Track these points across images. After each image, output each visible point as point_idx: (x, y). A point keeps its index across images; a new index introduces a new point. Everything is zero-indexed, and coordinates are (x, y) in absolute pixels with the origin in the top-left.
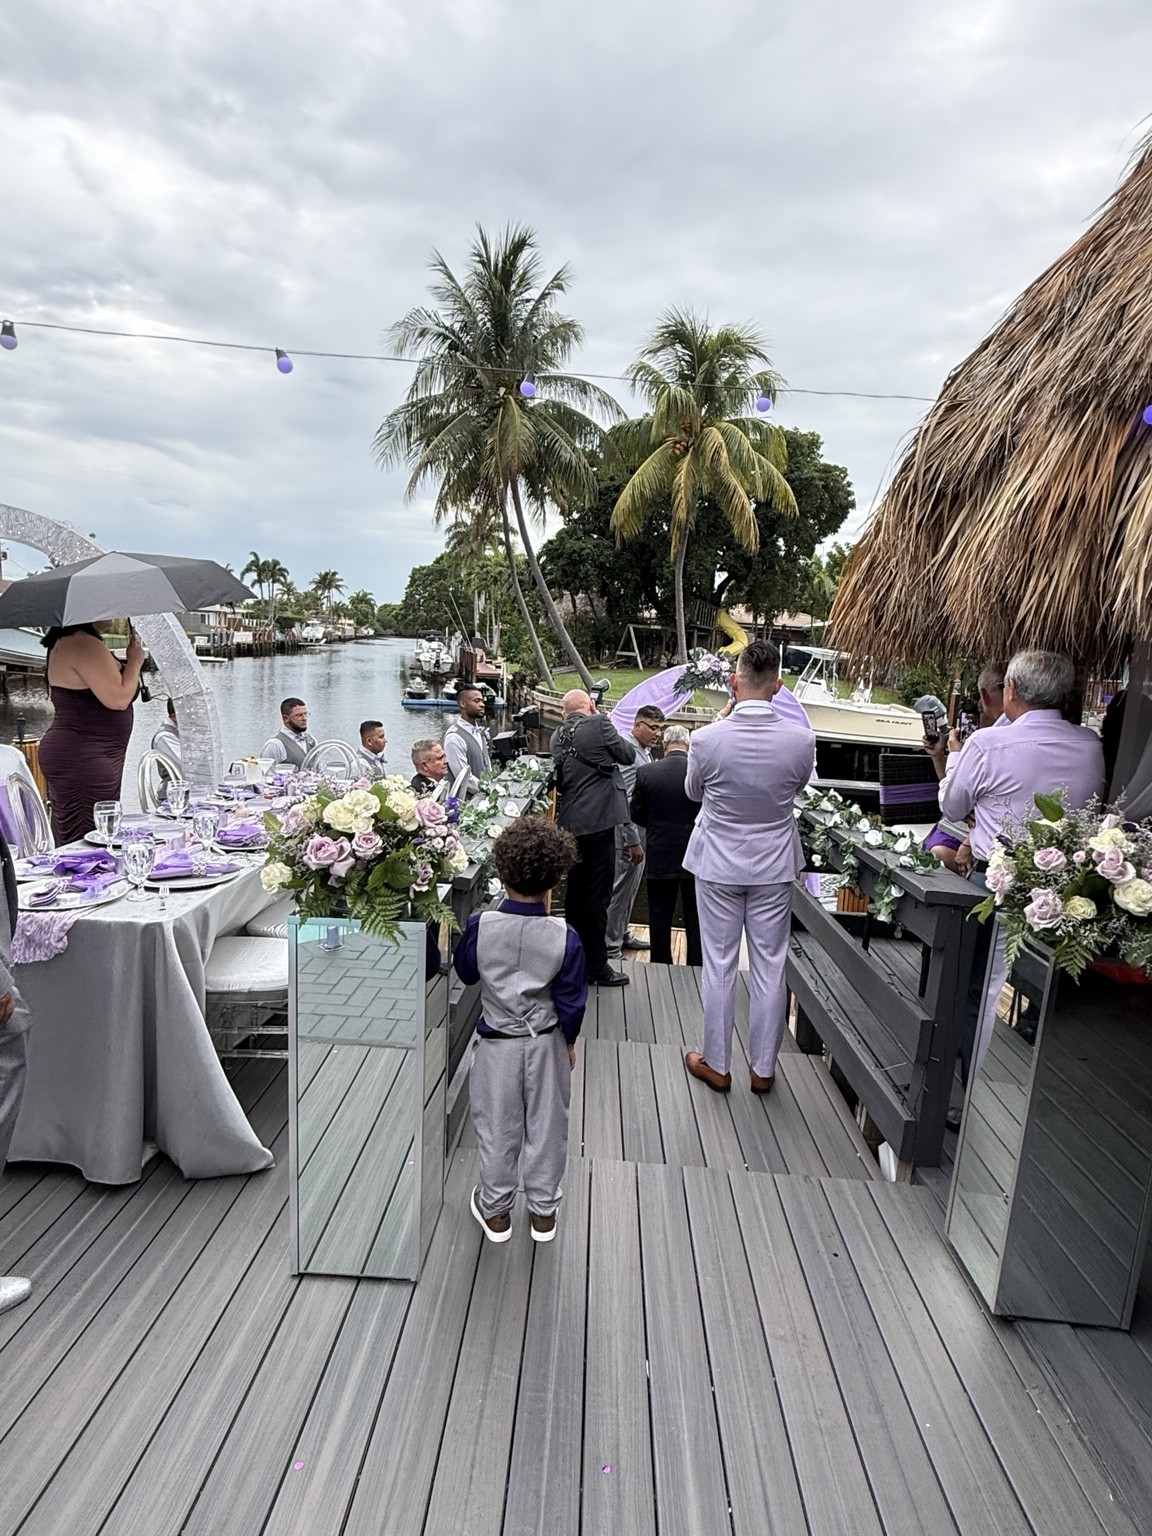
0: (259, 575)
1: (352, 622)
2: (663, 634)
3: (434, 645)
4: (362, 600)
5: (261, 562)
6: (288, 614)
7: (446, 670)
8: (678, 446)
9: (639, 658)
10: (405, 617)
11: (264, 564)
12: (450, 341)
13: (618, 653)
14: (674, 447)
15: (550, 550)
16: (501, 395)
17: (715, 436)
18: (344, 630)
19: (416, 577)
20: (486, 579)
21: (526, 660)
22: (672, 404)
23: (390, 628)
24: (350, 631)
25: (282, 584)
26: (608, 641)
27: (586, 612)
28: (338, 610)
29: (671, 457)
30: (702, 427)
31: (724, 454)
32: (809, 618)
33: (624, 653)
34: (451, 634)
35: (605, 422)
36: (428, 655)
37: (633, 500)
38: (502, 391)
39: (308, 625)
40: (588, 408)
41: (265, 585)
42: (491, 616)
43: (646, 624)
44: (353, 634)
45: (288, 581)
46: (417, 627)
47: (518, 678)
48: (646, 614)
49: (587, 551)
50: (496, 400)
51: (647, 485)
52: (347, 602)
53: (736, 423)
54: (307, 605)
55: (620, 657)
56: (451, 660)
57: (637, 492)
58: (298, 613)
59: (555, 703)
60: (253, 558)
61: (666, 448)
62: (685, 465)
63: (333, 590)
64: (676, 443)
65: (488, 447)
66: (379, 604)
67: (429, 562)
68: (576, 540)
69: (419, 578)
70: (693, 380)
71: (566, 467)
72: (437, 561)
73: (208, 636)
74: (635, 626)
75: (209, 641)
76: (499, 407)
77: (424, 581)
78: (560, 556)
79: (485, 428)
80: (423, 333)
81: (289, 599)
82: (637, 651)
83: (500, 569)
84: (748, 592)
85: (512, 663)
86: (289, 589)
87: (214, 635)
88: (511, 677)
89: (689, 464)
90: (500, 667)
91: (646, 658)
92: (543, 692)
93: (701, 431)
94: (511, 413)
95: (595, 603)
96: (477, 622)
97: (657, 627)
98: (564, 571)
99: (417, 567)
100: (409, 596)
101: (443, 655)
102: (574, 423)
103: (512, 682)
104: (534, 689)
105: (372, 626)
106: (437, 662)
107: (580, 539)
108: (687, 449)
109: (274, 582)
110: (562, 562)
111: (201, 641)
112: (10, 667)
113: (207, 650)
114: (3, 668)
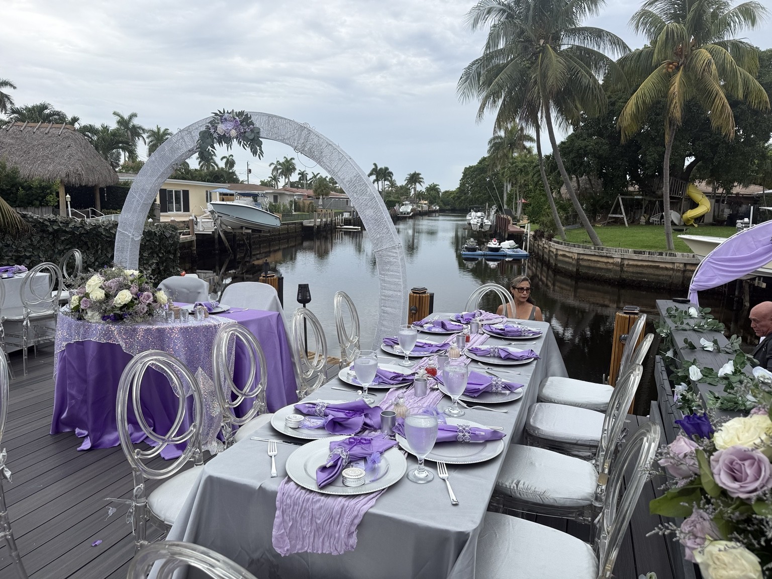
0: (377, 177)
1: (426, 202)
2: (643, 202)
3: (479, 214)
4: (433, 189)
5: (378, 168)
6: (392, 199)
7: (486, 230)
8: (671, 66)
9: (625, 219)
10: (459, 198)
11: (379, 170)
12: (506, 13)
13: (610, 215)
14: (668, 67)
15: (563, 148)
16: (541, 44)
17: (704, 54)
18: (422, 207)
19: (467, 173)
20: (515, 171)
21: (545, 222)
22: (670, 35)
23: (448, 205)
24: (426, 208)
25: (389, 181)
26: (602, 207)
27: (586, 189)
28: (420, 196)
29: (665, 74)
30: (692, 50)
31: (714, 67)
32: (761, 188)
33: (614, 216)
34: (490, 206)
35: (615, 56)
36: (476, 220)
37: (638, 108)
38: (542, 42)
39: (403, 205)
40: (602, 47)
41: (380, 182)
42: (516, 195)
43: (631, 195)
44: (427, 209)
45: (393, 179)
46: (466, 204)
47: (538, 233)
48: (631, 189)
49: (590, 147)
50: (537, 48)
51: (648, 95)
52: (424, 190)
53: (719, 44)
54: (401, 193)
55: (611, 218)
56: (490, 223)
57: (640, 102)
58: (398, 198)
59: (567, 250)
60: (374, 167)
61: (661, 69)
62: (678, 79)
63: (417, 184)
64: (670, 63)
65: (532, 80)
66: (443, 190)
67: (475, 163)
68: (582, 140)
69: (469, 173)
70: (684, 17)
71: (585, 90)
72: (480, 163)
73: (350, 212)
74: (623, 197)
75: (350, 215)
76: (539, 52)
77: (472, 175)
78: (570, 152)
79: (529, 68)
80: (489, 12)
81: (392, 190)
82: (624, 214)
83: (524, 164)
84: (712, 170)
85: (534, 224)
86: (393, 184)
87: (354, 211)
88: (532, 233)
89: (680, 78)
90: (524, 227)
91: (630, 219)
92: (558, 243)
93: (691, 53)
94: (549, 56)
95: (593, 182)
96: (505, 199)
97: (638, 197)
98: (573, 161)
99: (468, 167)
100: (463, 184)
101: (485, 221)
102: (592, 59)
103: (534, 237)
104: (551, 241)
105: (438, 204)
106: (482, 224)
107: (585, 140)
108: (678, 68)
109: (385, 180)
110: (572, 155)
111: (346, 215)
112: (253, 230)
113: (350, 220)
114: (250, 231)
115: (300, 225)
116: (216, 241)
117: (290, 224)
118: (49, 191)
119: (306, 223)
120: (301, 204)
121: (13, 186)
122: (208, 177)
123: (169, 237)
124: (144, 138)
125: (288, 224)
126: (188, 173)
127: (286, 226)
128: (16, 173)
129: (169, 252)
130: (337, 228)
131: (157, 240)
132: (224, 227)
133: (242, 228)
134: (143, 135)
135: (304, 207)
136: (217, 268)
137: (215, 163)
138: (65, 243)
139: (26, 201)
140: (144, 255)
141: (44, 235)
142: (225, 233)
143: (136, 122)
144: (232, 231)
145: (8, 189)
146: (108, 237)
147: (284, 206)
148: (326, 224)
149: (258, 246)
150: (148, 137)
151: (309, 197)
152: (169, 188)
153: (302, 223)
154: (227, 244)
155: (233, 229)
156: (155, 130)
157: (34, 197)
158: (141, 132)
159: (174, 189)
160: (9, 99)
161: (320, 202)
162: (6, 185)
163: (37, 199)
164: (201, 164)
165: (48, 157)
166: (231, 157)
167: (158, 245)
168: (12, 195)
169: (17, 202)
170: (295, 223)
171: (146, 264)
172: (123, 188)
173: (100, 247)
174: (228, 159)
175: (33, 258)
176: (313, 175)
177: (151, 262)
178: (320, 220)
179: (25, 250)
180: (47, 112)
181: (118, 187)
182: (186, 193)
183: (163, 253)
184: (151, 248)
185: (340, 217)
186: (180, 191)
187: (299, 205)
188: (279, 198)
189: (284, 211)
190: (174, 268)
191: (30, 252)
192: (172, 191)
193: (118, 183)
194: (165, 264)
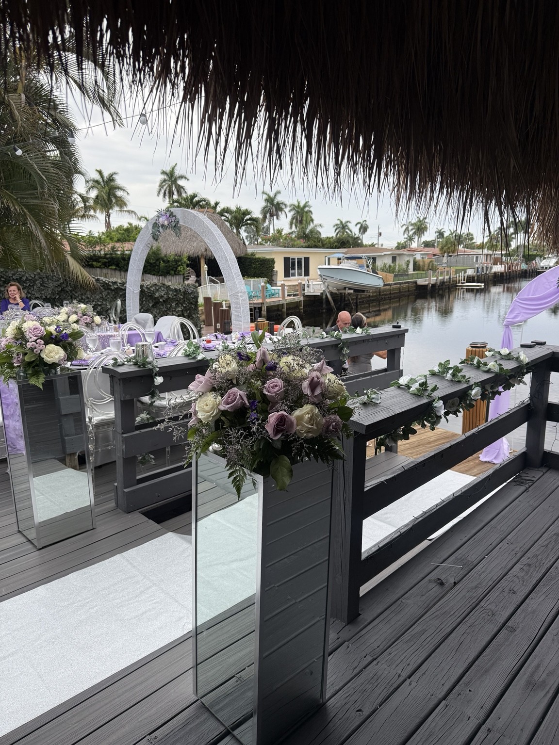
39: (544, 258)
73: (474, 269)
75: (474, 272)
111: (470, 272)
112: (355, 290)
113: (473, 277)
114: (352, 291)
115: (414, 284)
116: (324, 301)
117: (402, 283)
118: (180, 263)
119: (421, 282)
120: (421, 264)
121: (157, 260)
122: (336, 244)
123: (191, 293)
124: (285, 212)
125: (400, 284)
126: (319, 242)
127: (399, 286)
128: (159, 250)
129: (192, 303)
130: (457, 286)
131: (181, 295)
132: (331, 288)
133: (345, 288)
134: (285, 210)
135: (424, 266)
136: (324, 325)
137: (349, 229)
138: (122, 296)
139: (165, 271)
140: (173, 305)
141: (110, 292)
142: (332, 293)
143: (279, 199)
144: (337, 292)
145: (154, 263)
146: (149, 293)
147: (399, 266)
148: (443, 283)
149: (367, 305)
150: (290, 211)
151: (435, 255)
152: (291, 256)
153: (416, 282)
154: (332, 303)
155: (338, 290)
156: (296, 204)
157: (171, 268)
158: (283, 207)
159: (296, 257)
160: (184, 189)
161: (445, 260)
162: (153, 260)
163: (172, 270)
164: (337, 231)
165: (193, 236)
166: (364, 223)
167: (183, 298)
168: (157, 267)
169: (160, 272)
170: (408, 282)
171: (174, 311)
172: (250, 258)
173: (144, 299)
174: (362, 225)
175: (103, 306)
176: (450, 233)
177: (177, 310)
178: (435, 278)
179: (98, 301)
180: (196, 199)
181: (246, 258)
182: (307, 260)
183: (186, 304)
184: (177, 300)
185: (462, 274)
186: (301, 259)
187: (419, 265)
188: (398, 258)
189: (399, 271)
190: (195, 315)
191: (101, 302)
192: (294, 259)
193: (246, 254)
194: (188, 312)
